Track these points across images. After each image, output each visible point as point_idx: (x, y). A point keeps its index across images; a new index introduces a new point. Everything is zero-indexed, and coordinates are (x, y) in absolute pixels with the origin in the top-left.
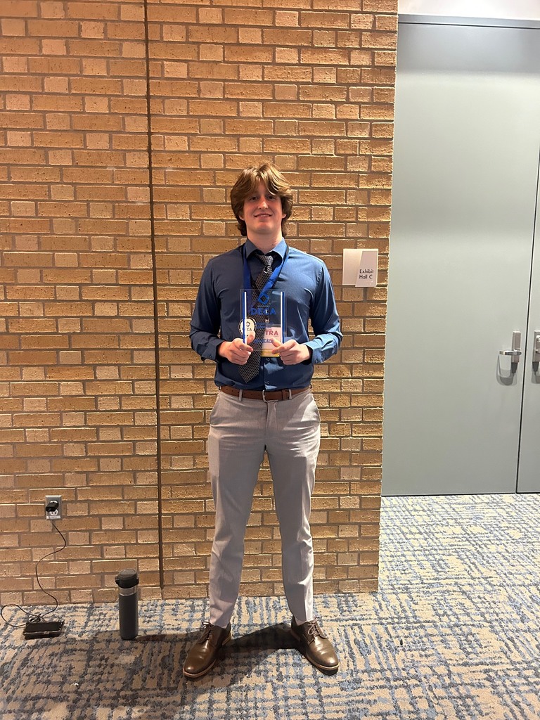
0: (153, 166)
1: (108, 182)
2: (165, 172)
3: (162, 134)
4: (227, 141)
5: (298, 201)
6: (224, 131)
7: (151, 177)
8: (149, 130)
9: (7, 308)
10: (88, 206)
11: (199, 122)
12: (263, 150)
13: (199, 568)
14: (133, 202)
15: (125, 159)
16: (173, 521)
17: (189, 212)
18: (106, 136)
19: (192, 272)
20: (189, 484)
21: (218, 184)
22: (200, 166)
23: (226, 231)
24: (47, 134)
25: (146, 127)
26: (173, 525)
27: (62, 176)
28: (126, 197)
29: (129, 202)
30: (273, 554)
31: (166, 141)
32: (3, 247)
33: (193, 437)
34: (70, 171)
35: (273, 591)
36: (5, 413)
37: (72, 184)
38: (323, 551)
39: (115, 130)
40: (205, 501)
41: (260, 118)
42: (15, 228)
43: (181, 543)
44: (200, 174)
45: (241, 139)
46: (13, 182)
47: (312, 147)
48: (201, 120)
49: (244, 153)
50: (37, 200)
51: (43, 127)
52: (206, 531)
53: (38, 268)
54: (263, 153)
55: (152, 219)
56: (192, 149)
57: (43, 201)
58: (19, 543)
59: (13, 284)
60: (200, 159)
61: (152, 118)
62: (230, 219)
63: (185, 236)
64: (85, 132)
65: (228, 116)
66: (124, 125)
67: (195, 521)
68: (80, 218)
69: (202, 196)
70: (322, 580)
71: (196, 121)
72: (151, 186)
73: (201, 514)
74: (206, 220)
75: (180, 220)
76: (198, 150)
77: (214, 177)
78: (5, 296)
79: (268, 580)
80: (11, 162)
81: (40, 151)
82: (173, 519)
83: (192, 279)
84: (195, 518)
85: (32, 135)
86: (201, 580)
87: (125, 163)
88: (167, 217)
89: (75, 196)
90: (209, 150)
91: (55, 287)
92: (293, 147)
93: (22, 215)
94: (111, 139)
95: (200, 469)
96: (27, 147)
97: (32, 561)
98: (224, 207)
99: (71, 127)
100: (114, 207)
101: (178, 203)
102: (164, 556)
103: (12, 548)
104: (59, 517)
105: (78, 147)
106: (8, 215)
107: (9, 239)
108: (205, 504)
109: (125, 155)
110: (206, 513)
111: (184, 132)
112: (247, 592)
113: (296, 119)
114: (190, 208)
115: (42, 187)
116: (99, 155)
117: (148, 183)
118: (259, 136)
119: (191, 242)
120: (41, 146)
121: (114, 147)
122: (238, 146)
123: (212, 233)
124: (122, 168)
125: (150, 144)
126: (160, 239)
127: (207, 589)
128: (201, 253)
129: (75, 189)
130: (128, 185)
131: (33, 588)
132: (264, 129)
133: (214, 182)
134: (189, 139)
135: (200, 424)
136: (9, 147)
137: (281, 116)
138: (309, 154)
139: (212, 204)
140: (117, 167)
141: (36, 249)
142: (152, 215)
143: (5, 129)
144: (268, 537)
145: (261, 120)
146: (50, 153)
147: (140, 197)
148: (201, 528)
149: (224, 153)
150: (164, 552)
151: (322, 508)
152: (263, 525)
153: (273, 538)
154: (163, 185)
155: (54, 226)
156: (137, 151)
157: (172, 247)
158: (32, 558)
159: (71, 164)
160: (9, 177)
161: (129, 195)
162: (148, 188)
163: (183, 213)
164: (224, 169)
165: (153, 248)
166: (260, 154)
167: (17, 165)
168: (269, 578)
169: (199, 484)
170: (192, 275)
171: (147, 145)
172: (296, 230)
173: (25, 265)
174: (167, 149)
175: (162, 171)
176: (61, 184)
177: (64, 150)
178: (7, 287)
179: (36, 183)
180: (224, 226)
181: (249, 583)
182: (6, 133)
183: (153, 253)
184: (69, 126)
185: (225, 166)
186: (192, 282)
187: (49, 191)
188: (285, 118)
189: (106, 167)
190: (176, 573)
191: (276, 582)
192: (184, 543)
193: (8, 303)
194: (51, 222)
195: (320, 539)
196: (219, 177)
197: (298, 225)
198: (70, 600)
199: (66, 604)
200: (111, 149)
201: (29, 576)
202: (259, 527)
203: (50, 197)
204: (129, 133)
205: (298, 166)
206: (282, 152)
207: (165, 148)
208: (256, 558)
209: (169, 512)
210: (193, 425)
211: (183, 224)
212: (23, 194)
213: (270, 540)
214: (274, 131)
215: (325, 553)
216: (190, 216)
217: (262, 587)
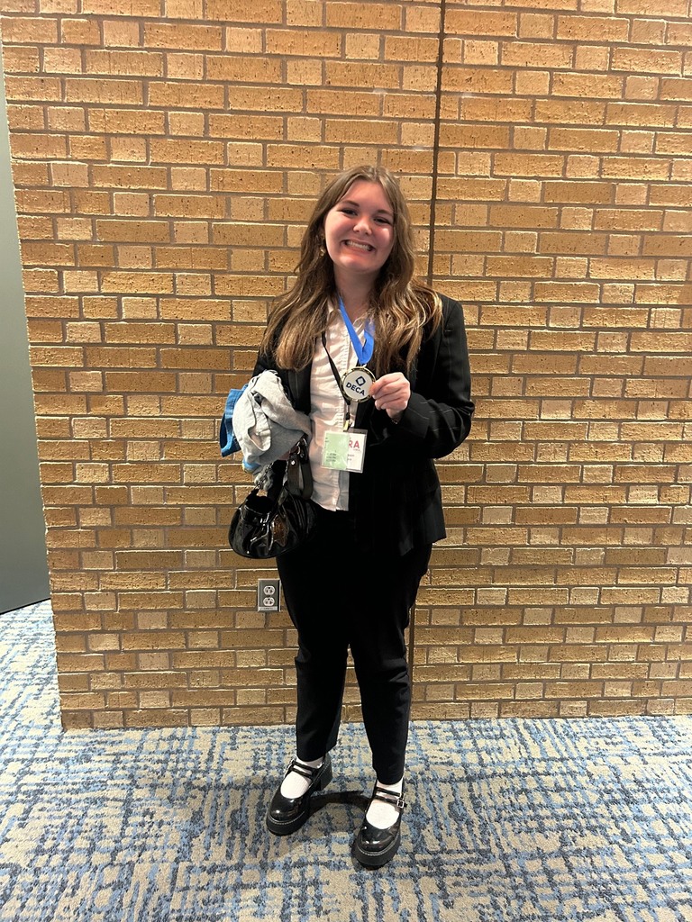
0: (443, 88)
1: (373, 114)
2: (460, 99)
3: (460, 36)
4: (556, 50)
5: (654, 149)
6: (555, 34)
7: (438, 107)
8: (442, 31)
9: (214, 309)
10: (341, 151)
11: (518, 19)
12: (610, 67)
13: (462, 680)
14: (408, 147)
15: (401, 78)
16: (430, 617)
17: (489, 165)
18: (375, 39)
19: (486, 258)
20: (454, 567)
21: (537, 121)
22: (514, 90)
23: (542, 195)
24: (286, 34)
25: (438, 24)
26: (430, 621)
27: (305, 101)
28: (400, 141)
29: (402, 147)
30: (562, 663)
31: (466, 49)
32: (213, 213)
33: (465, 501)
34: (318, 95)
35: (559, 711)
36: (206, 462)
37: (319, 115)
38: (631, 660)
39: (389, 28)
40: (476, 591)
41: (610, 15)
42: (231, 184)
43: (440, 646)
44: (512, 104)
45: (580, 47)
46: (232, 112)
47: (683, 65)
48: (522, 15)
49: (582, 71)
50: (265, 141)
51: (280, 22)
52: (474, 631)
53: (263, 247)
54: (611, 72)
55: (435, 175)
56: (503, 63)
57: (275, 142)
58: (219, 642)
59: (224, 272)
60: (514, 80)
61: (447, 10)
62: (550, 176)
63: (480, 202)
64: (344, 30)
65: (564, 10)
66: (404, 21)
67: (461, 617)
68: (328, 171)
69: (511, 140)
70: (625, 698)
71: (513, 17)
72: (437, 121)
73: (470, 607)
74: (514, 177)
75: (476, 176)
76: (513, 64)
77: (533, 109)
78: (213, 290)
79: (553, 697)
80: (230, 79)
81: (275, 61)
82: (431, 613)
83: (485, 268)
84: (461, 613)
85: (263, 34)
86: (462, 695)
87: (401, 84)
88: (456, 172)
89: (323, 136)
90: (529, 65)
91: (286, 279)
92: (656, 64)
93: (243, 164)
94: (382, 42)
95: (473, 546)
96: (254, 55)
97: (235, 668)
98: (542, 158)
99: (324, 22)
100: (380, 154)
101: (475, 149)
102: (415, 663)
103: (209, 649)
104: (276, 608)
105: (332, 55)
106: (222, 163)
107: (222, 201)
108: (476, 594)
109: (401, 70)
110: (476, 606)
111: (495, 34)
112: (524, 712)
113: (665, 18)
114: (492, 158)
115: (275, 120)
116: (363, 70)
117: (433, 117)
118: (606, 43)
119: (489, 212)
120: (277, 52)
121: (387, 57)
122: (574, 59)
123: (521, 197)
124: (396, 91)
125: (441, 53)
126: (443, 206)
127: (470, 707)
128: (503, 229)
129: (324, 124)
130: (404, 120)
131: (236, 702)
132: (616, 33)
133: (533, 118)
134: (500, 46)
135: (476, 483)
136: (228, 53)
137: (642, 13)
138: (678, 75)
139: (525, 151)
140: (390, 90)
141: (260, 216)
142: (435, 169)
143: (223, 23)
144: (559, 641)
145: (612, 18)
146: (290, 65)
147: (419, 138)
148: (468, 627)
149: (551, 70)
150: (415, 657)
151: (636, 602)
152: (552, 625)
153: (565, 641)
154: (454, 121)
155: (290, 182)
156: (421, 64)
157: (461, 219)
158: (236, 664)
159: (319, 83)
160: (227, 103)
161: (403, 136)
162: (433, 125)
163: (479, 166)
164: (550, 97)
165: (432, 221)
166: (605, 72)
167: (239, 83)
168: (555, 695)
169: (469, 566)
170: (485, 263)
171: (437, 54)
172: (645, 195)
173: (244, 244)
174: (466, 62)
175: (456, 98)
176: (303, 115)
177: (310, 61)
178: (216, 276)
179: (265, 113)
180: (540, 188)
181: (527, 700)
182: (224, 30)
183: (432, 228)
184: (320, 20)
185: (550, 92)
186: (484, 273)
187: (285, 126)
188: (647, 17)
189: (371, 90)
190: (429, 687)
191: (563, 699)
192: (443, 646)
193: (217, 301)
194: (285, 175)
195: (629, 643)
196: (541, 108)
197: (649, 187)
198: (285, 719)
199: (279, 724)
200: (381, 60)
201: (231, 687)
202: (548, 626)
203: (286, 137)
204: (411, 34)
205: (659, 95)
206: (639, 71)
207: (463, 59)
208: (539, 668)
209: (426, 604)
210: (466, 485)
211: (479, 183)
212: (245, 130)
213: (560, 644)
214: (630, 36)
215: (633, 662)
216: (492, 171)
217: (543, 708)
